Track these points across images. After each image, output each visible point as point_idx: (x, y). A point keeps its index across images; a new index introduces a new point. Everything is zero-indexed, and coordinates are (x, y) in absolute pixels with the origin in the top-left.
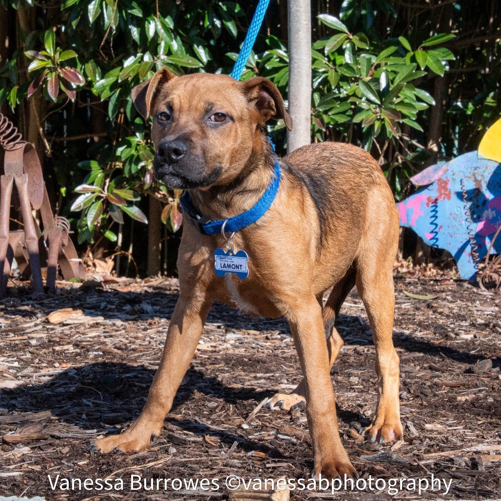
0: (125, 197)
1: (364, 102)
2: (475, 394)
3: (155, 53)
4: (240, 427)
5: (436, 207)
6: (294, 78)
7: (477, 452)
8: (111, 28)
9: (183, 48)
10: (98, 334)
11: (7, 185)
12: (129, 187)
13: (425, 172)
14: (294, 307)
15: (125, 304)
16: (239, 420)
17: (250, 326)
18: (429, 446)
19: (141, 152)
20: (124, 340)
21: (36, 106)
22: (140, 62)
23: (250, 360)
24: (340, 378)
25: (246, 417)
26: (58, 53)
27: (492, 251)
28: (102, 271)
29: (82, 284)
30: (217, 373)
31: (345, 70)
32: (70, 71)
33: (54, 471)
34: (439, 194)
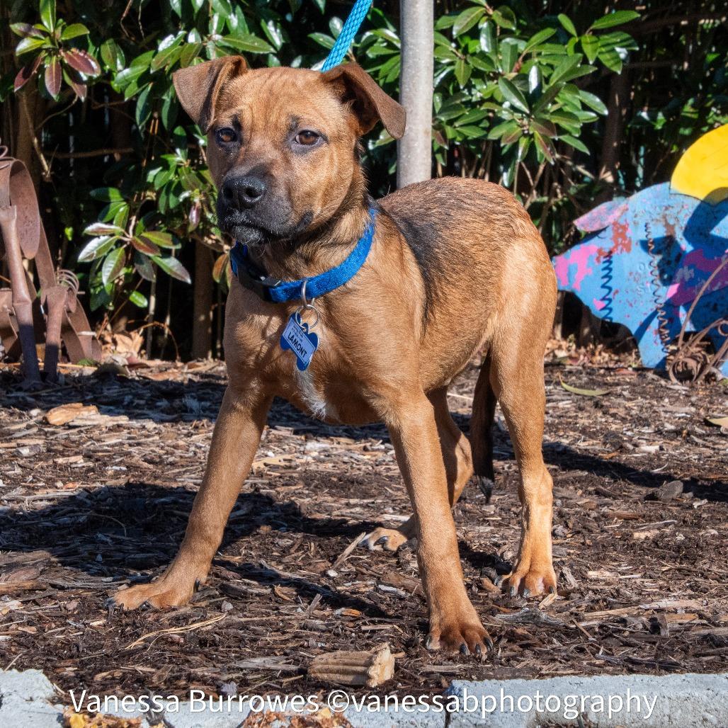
0: (159, 243)
1: (506, 110)
2: (659, 529)
3: (204, 31)
4: (324, 574)
5: (610, 262)
6: (409, 71)
7: (660, 610)
9: (246, 26)
10: (120, 440)
12: (166, 229)
13: (595, 211)
14: (397, 404)
15: (159, 398)
16: (323, 565)
17: (341, 431)
18: (592, 601)
19: (183, 178)
20: (157, 450)
21: (28, 105)
22: (182, 44)
23: (340, 480)
24: (468, 506)
25: (333, 559)
26: (60, 28)
27: (689, 327)
28: (125, 350)
29: (96, 369)
30: (293, 499)
31: (480, 61)
32: (78, 55)
33: (56, 635)
34: (614, 245)
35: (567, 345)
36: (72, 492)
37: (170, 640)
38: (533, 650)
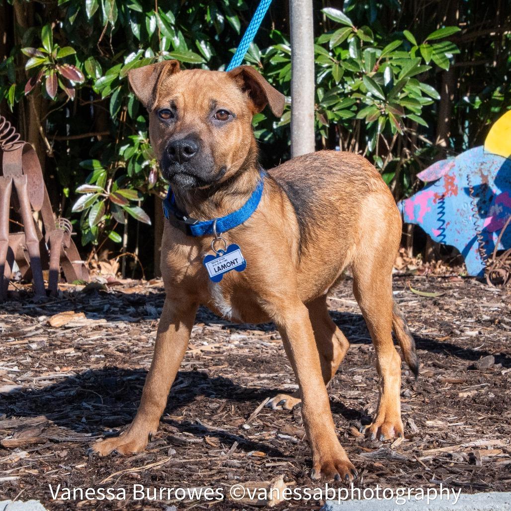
0: (128, 197)
1: (368, 98)
2: (477, 390)
3: (156, 49)
4: (241, 427)
5: (444, 203)
6: (297, 74)
7: (475, 448)
8: (109, 24)
9: (186, 45)
10: (101, 336)
11: (6, 186)
12: (133, 187)
13: (431, 167)
14: (282, 308)
15: (128, 306)
16: (240, 421)
17: (255, 326)
18: (429, 442)
19: (144, 151)
20: (126, 342)
21: (35, 104)
22: (141, 59)
23: (254, 361)
24: (343, 377)
25: (247, 417)
26: (56, 50)
27: (499, 247)
28: (107, 273)
29: (85, 286)
30: (220, 374)
31: (350, 65)
32: (68, 69)
33: (52, 475)
34: (445, 190)
35: (417, 261)
36: (66, 374)
37: (130, 476)
38: (385, 478)
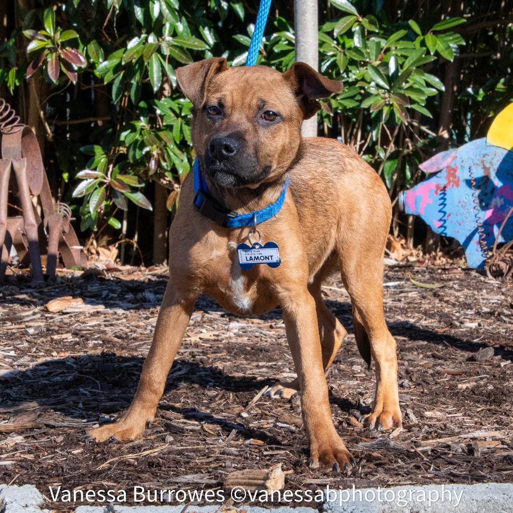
0: (129, 183)
1: (373, 87)
2: (476, 382)
3: (159, 34)
4: (239, 415)
5: (445, 194)
7: (474, 439)
8: (114, 7)
9: (189, 31)
10: (99, 322)
11: (5, 169)
12: (133, 173)
13: (434, 159)
15: (127, 292)
16: (238, 409)
18: (427, 433)
19: (145, 137)
20: (124, 329)
21: (36, 88)
22: (144, 44)
23: (253, 349)
24: (342, 367)
25: (245, 405)
26: (58, 33)
27: (500, 239)
28: (105, 259)
29: (83, 272)
30: (219, 362)
31: (354, 54)
32: (71, 52)
33: (47, 460)
34: (447, 182)
35: (417, 253)
36: (63, 359)
37: (127, 463)
38: (384, 468)
